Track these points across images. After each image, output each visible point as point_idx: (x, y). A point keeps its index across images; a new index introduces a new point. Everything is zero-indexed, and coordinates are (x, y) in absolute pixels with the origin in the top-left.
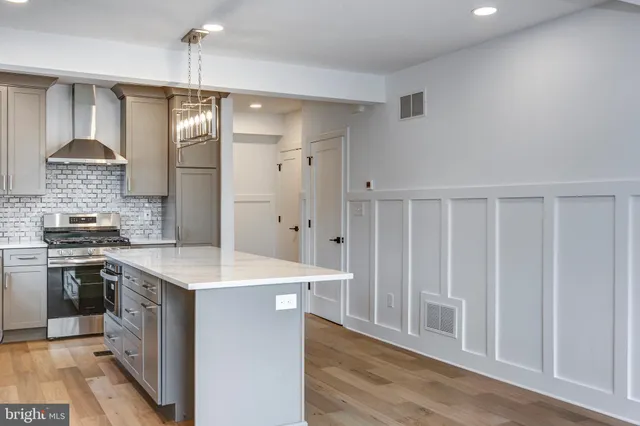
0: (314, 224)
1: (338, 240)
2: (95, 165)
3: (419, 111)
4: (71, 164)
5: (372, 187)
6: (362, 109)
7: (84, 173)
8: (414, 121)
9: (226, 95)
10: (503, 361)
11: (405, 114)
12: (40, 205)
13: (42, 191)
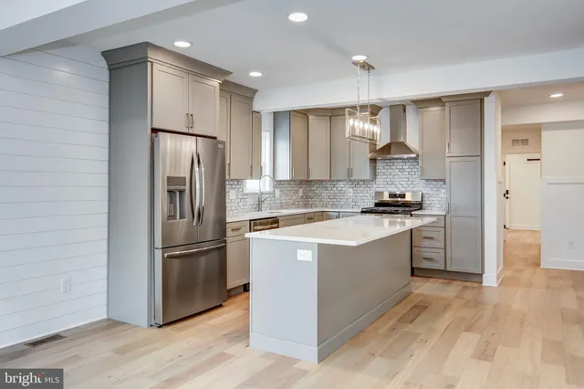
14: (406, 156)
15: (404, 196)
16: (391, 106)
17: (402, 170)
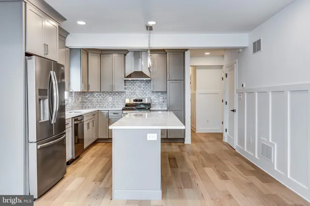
0: (228, 103)
1: (233, 111)
2: (143, 80)
3: (259, 49)
4: (132, 80)
5: (244, 86)
6: (241, 50)
7: (138, 84)
8: (258, 54)
9: (187, 50)
10: (290, 178)
11: (254, 51)
12: (125, 95)
13: (123, 90)
14: (144, 79)
15: (142, 101)
16: (134, 51)
17: (140, 87)
